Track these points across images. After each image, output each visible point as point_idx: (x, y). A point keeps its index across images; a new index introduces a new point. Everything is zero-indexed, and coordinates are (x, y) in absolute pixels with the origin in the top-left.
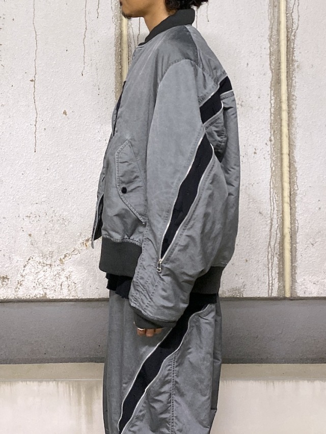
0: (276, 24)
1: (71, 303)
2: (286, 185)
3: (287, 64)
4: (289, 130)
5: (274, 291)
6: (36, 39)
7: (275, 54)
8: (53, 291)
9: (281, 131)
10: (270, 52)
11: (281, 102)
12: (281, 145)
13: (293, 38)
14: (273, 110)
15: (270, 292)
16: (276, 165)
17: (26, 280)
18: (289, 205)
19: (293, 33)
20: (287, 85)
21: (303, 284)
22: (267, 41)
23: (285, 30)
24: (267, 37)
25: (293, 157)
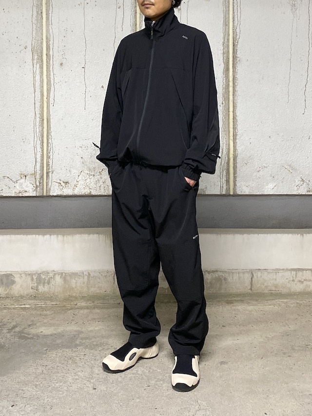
0: (227, 35)
1: (106, 197)
2: (231, 130)
3: (233, 59)
4: (233, 98)
5: (223, 190)
6: (85, 43)
7: (226, 54)
8: (95, 191)
9: (229, 98)
11: (229, 81)
12: (229, 106)
13: (237, 43)
14: (224, 86)
15: (221, 191)
16: (225, 118)
17: (79, 184)
18: (232, 141)
19: (237, 41)
20: (233, 71)
21: (240, 187)
22: (222, 45)
23: (232, 39)
24: (221, 43)
25: (236, 113)
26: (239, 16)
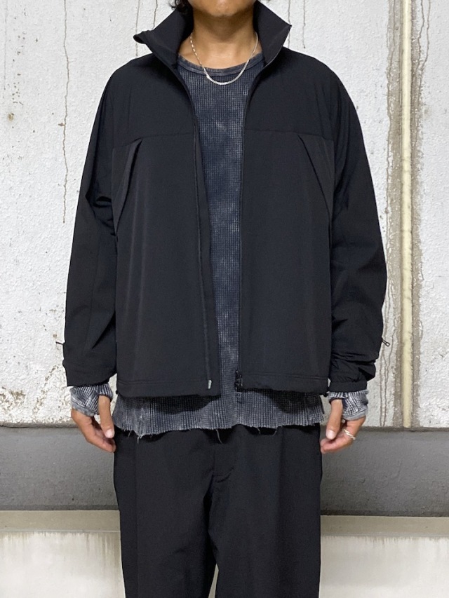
0: (398, 53)
2: (407, 274)
3: (411, 108)
4: (412, 198)
5: (388, 418)
6: (67, 68)
7: (395, 95)
9: (401, 199)
10: (389, 91)
11: (402, 160)
12: (401, 218)
13: (420, 72)
14: (390, 171)
15: (383, 420)
16: (393, 246)
17: (48, 397)
18: (410, 301)
19: (420, 66)
20: (411, 137)
21: (428, 410)
22: (385, 76)
23: (410, 62)
24: (384, 70)
25: (418, 235)
26: (426, 9)
